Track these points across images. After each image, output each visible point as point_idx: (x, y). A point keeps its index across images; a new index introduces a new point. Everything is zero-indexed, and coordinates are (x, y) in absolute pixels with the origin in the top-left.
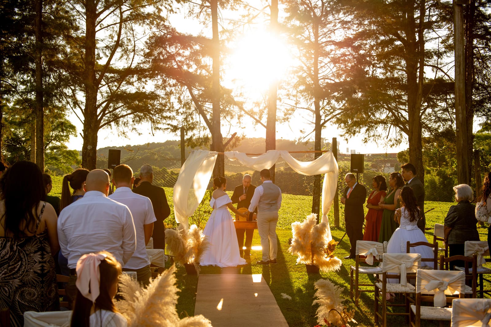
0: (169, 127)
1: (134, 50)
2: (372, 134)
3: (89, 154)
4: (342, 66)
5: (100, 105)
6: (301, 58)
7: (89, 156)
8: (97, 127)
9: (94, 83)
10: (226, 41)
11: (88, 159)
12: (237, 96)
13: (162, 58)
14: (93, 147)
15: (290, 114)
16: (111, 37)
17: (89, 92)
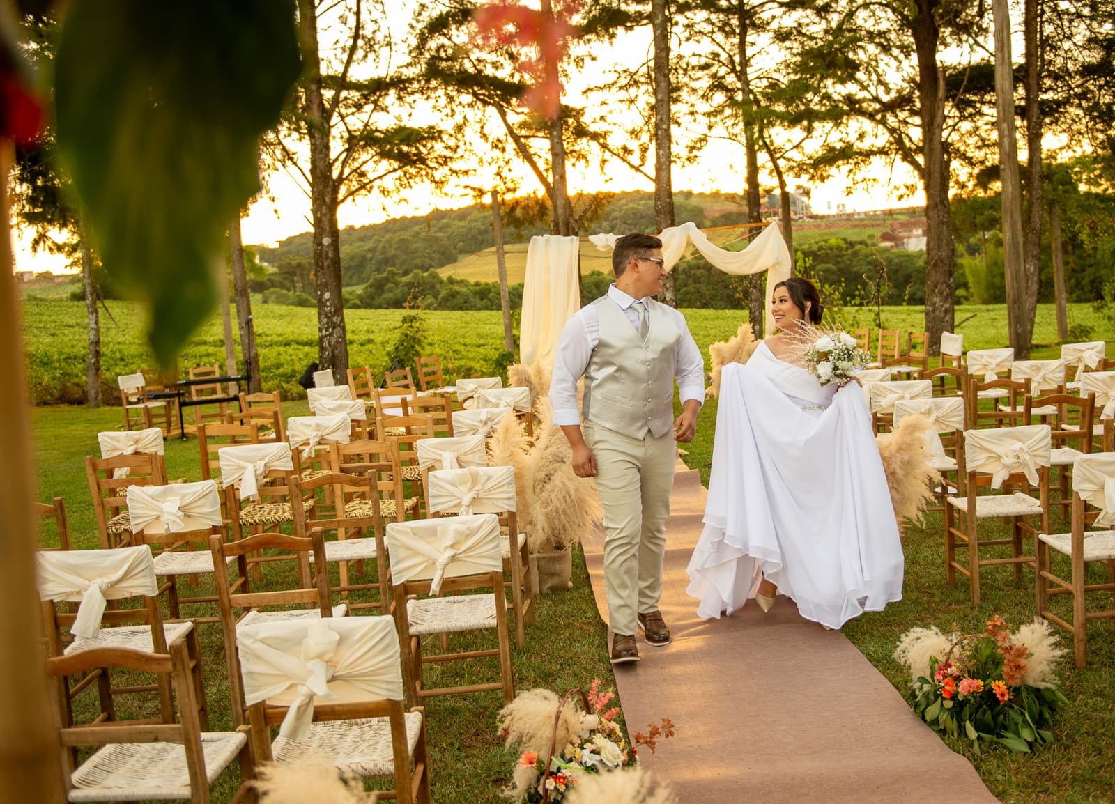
0: (469, 191)
1: (389, 44)
2: (859, 177)
3: (327, 253)
4: (796, 45)
5: (337, 159)
6: (714, 36)
7: (327, 258)
8: (335, 203)
9: (323, 117)
10: (565, 14)
11: (326, 264)
12: (594, 122)
13: (443, 54)
14: (333, 241)
15: (699, 149)
16: (344, 20)
17: (316, 135)
